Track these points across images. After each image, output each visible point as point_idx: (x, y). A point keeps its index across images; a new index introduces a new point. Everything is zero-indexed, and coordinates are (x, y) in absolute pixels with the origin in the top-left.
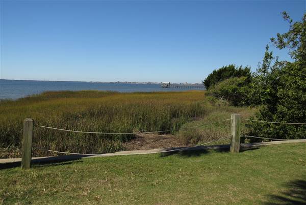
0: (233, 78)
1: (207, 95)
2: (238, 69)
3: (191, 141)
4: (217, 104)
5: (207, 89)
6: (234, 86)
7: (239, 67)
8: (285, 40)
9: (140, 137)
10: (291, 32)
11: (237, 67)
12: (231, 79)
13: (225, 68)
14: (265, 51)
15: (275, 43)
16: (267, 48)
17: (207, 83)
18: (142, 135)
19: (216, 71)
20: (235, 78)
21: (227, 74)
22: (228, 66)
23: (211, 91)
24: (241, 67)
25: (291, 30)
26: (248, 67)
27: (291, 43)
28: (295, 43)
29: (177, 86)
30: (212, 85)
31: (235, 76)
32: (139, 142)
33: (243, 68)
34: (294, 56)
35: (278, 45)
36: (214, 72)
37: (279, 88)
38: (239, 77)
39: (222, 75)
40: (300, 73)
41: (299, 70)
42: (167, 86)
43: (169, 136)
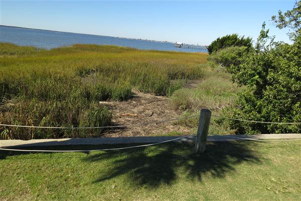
0: (234, 46)
1: (209, 59)
2: (240, 39)
3: (180, 108)
4: (216, 69)
5: (210, 54)
6: (233, 55)
7: (242, 37)
8: (287, 19)
9: (138, 97)
10: (294, 9)
11: (240, 37)
12: (232, 47)
13: (229, 37)
14: (261, 29)
15: (276, 22)
16: (264, 26)
17: (211, 49)
18: (141, 94)
19: (220, 38)
20: (236, 47)
21: (229, 42)
22: (231, 35)
23: (212, 57)
24: (243, 37)
25: (295, 7)
26: (250, 38)
27: (293, 23)
28: (298, 22)
29: (189, 47)
30: (214, 51)
31: (237, 45)
32: (134, 102)
33: (245, 38)
34: (293, 38)
35: (278, 23)
36: (218, 39)
37: (270, 71)
38: (240, 46)
39: (225, 42)
40: (296, 58)
41: (296, 54)
42: (180, 46)
43: (164, 98)
